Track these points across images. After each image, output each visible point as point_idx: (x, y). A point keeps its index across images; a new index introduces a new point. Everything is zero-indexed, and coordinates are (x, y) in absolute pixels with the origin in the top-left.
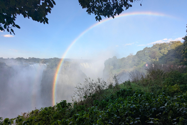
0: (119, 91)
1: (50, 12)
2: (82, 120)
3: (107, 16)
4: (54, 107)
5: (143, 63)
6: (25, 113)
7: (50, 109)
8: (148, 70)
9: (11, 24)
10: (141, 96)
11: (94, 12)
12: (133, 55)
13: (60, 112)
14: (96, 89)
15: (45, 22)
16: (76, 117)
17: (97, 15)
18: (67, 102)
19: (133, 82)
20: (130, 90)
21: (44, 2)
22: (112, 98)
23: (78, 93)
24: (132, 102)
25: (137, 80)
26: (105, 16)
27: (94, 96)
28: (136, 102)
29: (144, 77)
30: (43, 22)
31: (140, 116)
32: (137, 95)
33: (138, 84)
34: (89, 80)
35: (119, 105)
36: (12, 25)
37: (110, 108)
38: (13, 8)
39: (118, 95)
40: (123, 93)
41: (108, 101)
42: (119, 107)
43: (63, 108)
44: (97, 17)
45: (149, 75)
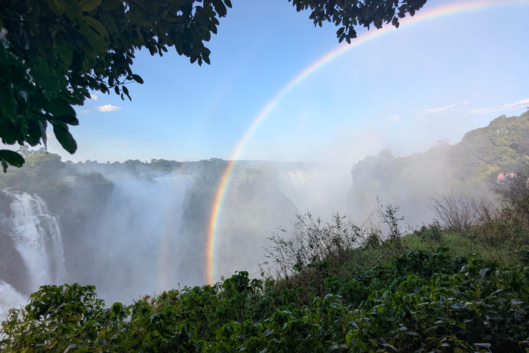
0: (405, 256)
1: (215, 32)
2: (298, 328)
3: (372, 25)
4: (215, 286)
5: (487, 170)
6: (147, 297)
7: (208, 291)
8: (506, 194)
9: (124, 73)
10: (488, 273)
11: (331, 18)
12: (450, 144)
13: (233, 302)
14: (329, 248)
15: (203, 61)
16: (281, 320)
17: (341, 25)
18: (251, 278)
19: (451, 230)
20: (441, 256)
21: (201, 4)
22: (381, 275)
23: (276, 253)
24: (456, 292)
25: (465, 226)
26: (367, 25)
27: (324, 266)
28: (472, 291)
29: (492, 217)
30: (197, 61)
31: (488, 337)
32: (473, 272)
33: (470, 238)
34: (307, 221)
35: (413, 298)
36: (125, 77)
37: (380, 303)
38: (131, 33)
39: (399, 269)
40: (418, 262)
41: (366, 283)
42: (414, 302)
43: (240, 291)
44: (342, 30)
45: (512, 208)
